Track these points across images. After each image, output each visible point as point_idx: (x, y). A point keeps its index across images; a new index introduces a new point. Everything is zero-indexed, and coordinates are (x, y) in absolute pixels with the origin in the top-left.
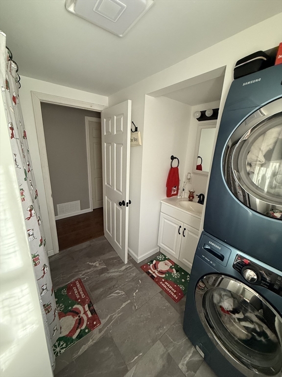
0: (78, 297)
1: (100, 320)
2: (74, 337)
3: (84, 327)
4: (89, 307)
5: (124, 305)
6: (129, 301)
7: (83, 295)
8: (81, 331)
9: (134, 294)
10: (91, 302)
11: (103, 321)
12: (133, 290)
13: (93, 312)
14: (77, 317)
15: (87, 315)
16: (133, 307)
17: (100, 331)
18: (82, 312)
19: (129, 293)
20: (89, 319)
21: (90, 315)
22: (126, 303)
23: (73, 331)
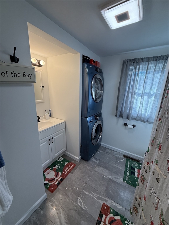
1: (102, 205)
2: (119, 218)
4: (100, 222)
5: (87, 193)
6: (83, 191)
8: (114, 215)
9: (77, 189)
11: (102, 203)
12: (74, 191)
13: (101, 216)
15: (105, 218)
16: (86, 186)
17: (107, 201)
19: (78, 194)
20: (107, 215)
21: (104, 216)
22: (85, 192)
23: (118, 223)
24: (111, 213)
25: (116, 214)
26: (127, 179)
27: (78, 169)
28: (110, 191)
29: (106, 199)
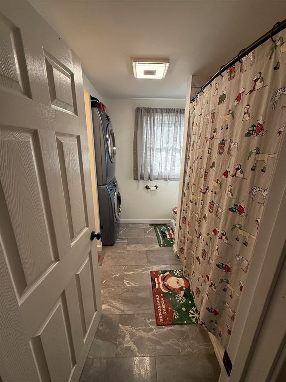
0: (162, 299)
1: (150, 274)
2: (168, 273)
3: (162, 275)
4: (155, 285)
5: (131, 273)
6: (125, 273)
7: (158, 299)
8: (164, 274)
9: (118, 275)
10: (153, 288)
11: (149, 272)
12: (116, 279)
13: (153, 280)
14: (165, 283)
15: (158, 280)
16: (126, 268)
18: (161, 285)
19: (121, 279)
20: (158, 277)
21: (156, 279)
22: (128, 273)
23: (169, 276)
24: (161, 273)
25: (165, 272)
26: (162, 243)
27: (105, 258)
28: (152, 260)
29: (152, 267)
